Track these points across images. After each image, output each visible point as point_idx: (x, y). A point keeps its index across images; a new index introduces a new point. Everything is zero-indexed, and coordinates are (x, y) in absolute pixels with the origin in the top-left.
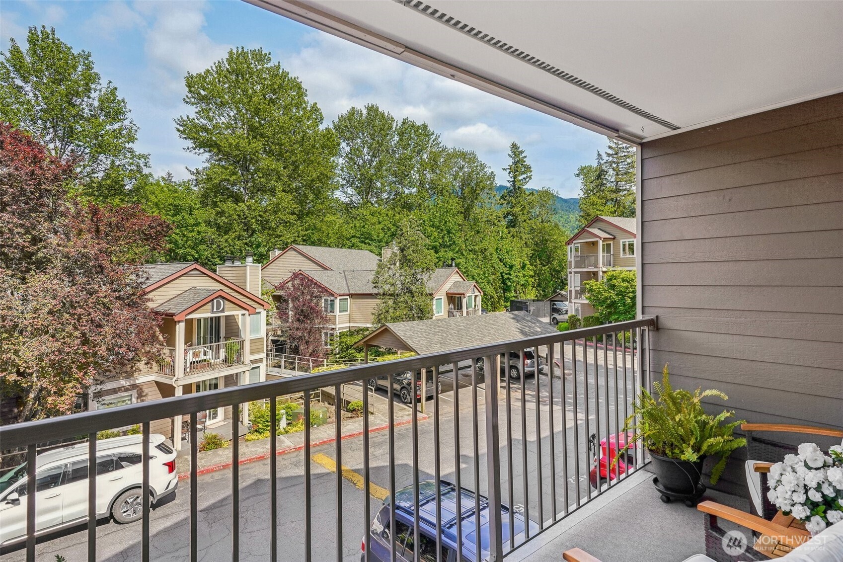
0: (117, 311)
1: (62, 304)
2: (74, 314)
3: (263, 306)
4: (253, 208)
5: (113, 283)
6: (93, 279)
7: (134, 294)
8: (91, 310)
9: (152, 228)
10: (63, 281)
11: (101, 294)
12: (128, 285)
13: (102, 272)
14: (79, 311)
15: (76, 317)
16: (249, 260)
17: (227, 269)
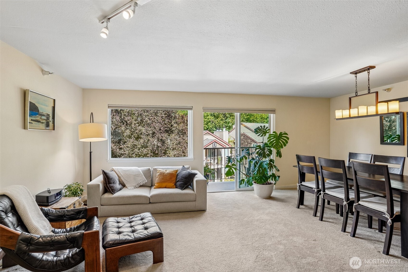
3: (229, 146)
16: (224, 129)
17: (217, 132)
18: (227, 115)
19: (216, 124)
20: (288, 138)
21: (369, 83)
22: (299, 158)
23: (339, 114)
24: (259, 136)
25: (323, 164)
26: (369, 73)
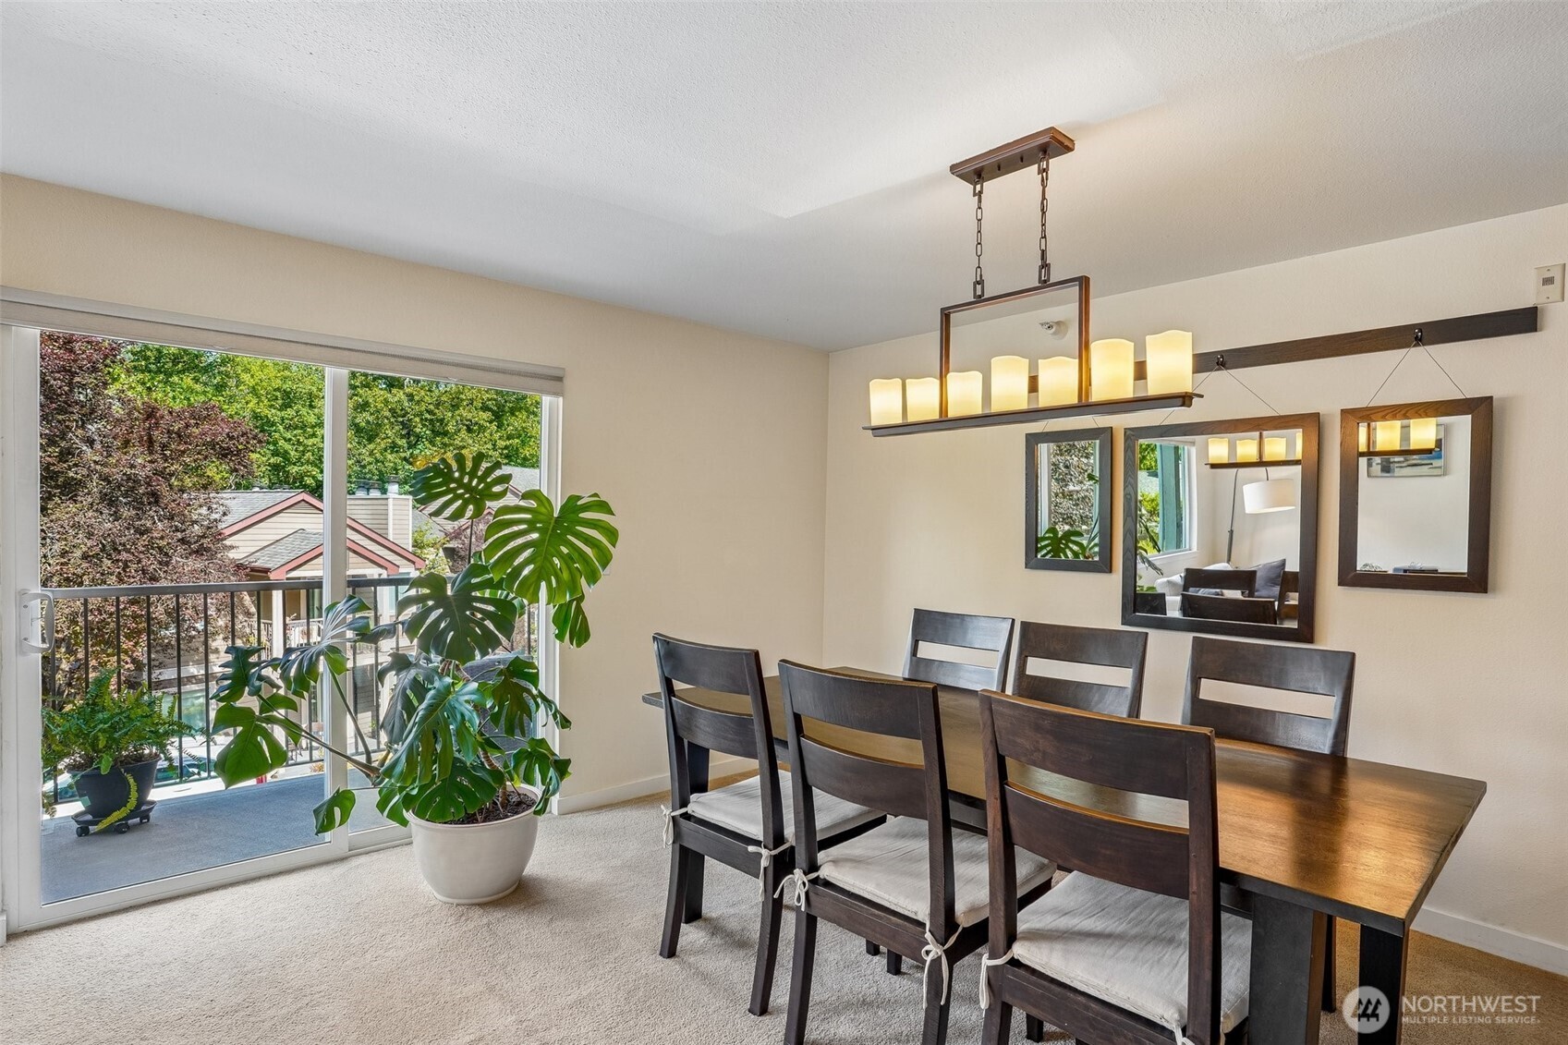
0: (178, 559)
1: (100, 546)
2: (118, 561)
3: (414, 563)
4: (416, 398)
5: (173, 518)
6: (144, 513)
7: (204, 537)
8: (142, 556)
9: (232, 438)
10: (101, 513)
11: (155, 535)
12: (195, 522)
13: (157, 502)
14: (124, 556)
15: (120, 564)
16: (393, 489)
17: (357, 502)
18: (418, 430)
19: (364, 467)
20: (612, 534)
21: (1044, 231)
22: (673, 656)
23: (884, 402)
24: (437, 513)
25: (806, 701)
26: (1044, 174)
